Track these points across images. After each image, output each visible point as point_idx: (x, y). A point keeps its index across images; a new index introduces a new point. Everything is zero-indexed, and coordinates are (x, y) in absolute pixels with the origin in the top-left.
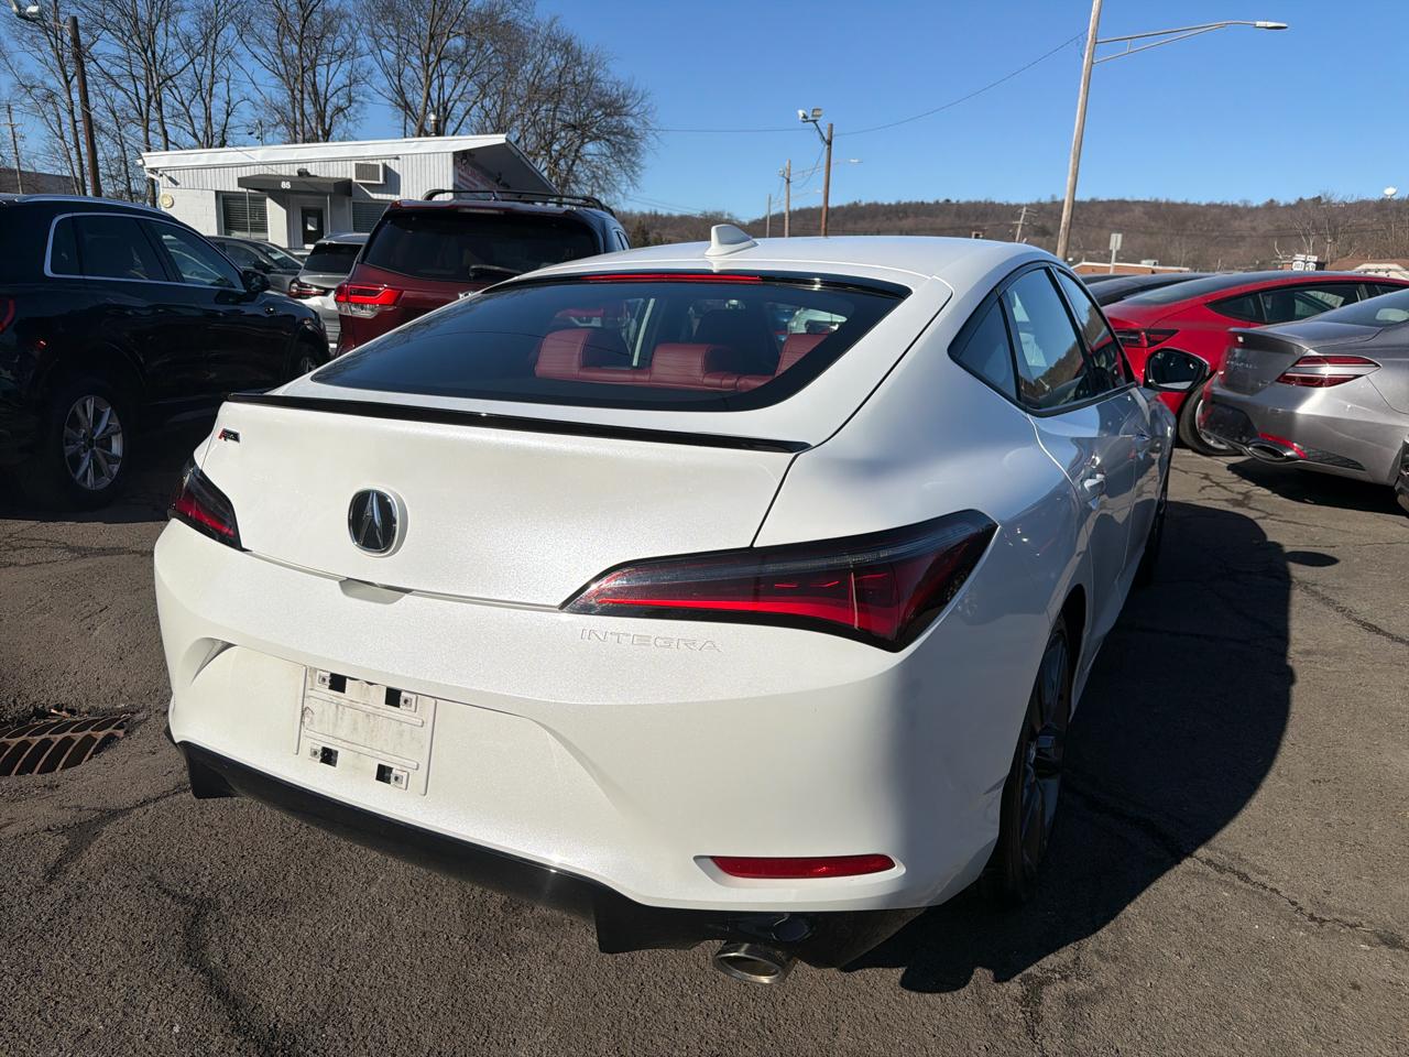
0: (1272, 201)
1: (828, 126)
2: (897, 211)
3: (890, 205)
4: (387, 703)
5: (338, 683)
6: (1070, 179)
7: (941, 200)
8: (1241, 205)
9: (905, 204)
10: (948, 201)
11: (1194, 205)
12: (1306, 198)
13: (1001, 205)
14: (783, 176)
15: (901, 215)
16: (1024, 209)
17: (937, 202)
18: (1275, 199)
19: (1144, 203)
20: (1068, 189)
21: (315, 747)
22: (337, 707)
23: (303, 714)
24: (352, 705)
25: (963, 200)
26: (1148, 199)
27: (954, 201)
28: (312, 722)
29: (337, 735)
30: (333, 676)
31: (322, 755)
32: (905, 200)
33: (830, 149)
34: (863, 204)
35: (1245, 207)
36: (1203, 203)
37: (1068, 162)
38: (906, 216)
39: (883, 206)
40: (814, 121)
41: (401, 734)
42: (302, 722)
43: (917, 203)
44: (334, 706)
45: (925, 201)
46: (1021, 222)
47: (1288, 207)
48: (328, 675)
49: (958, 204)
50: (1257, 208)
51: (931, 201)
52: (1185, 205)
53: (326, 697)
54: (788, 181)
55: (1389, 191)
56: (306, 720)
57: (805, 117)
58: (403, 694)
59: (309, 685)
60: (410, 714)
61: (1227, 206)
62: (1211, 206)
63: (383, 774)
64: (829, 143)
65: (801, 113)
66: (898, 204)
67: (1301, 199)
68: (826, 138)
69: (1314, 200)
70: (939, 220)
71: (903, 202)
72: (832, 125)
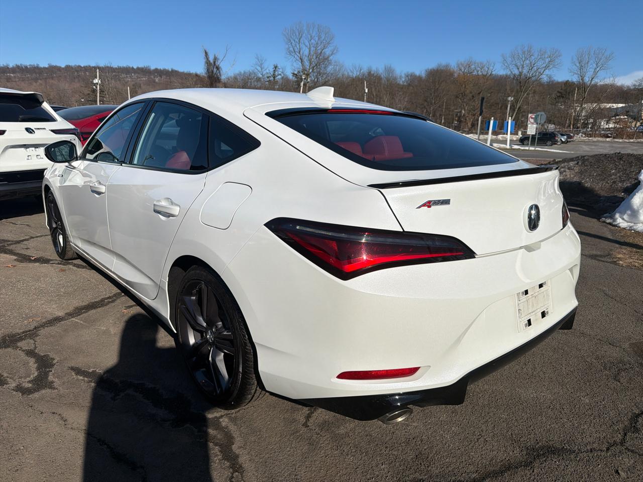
4: (539, 288)
21: (526, 322)
31: (528, 324)
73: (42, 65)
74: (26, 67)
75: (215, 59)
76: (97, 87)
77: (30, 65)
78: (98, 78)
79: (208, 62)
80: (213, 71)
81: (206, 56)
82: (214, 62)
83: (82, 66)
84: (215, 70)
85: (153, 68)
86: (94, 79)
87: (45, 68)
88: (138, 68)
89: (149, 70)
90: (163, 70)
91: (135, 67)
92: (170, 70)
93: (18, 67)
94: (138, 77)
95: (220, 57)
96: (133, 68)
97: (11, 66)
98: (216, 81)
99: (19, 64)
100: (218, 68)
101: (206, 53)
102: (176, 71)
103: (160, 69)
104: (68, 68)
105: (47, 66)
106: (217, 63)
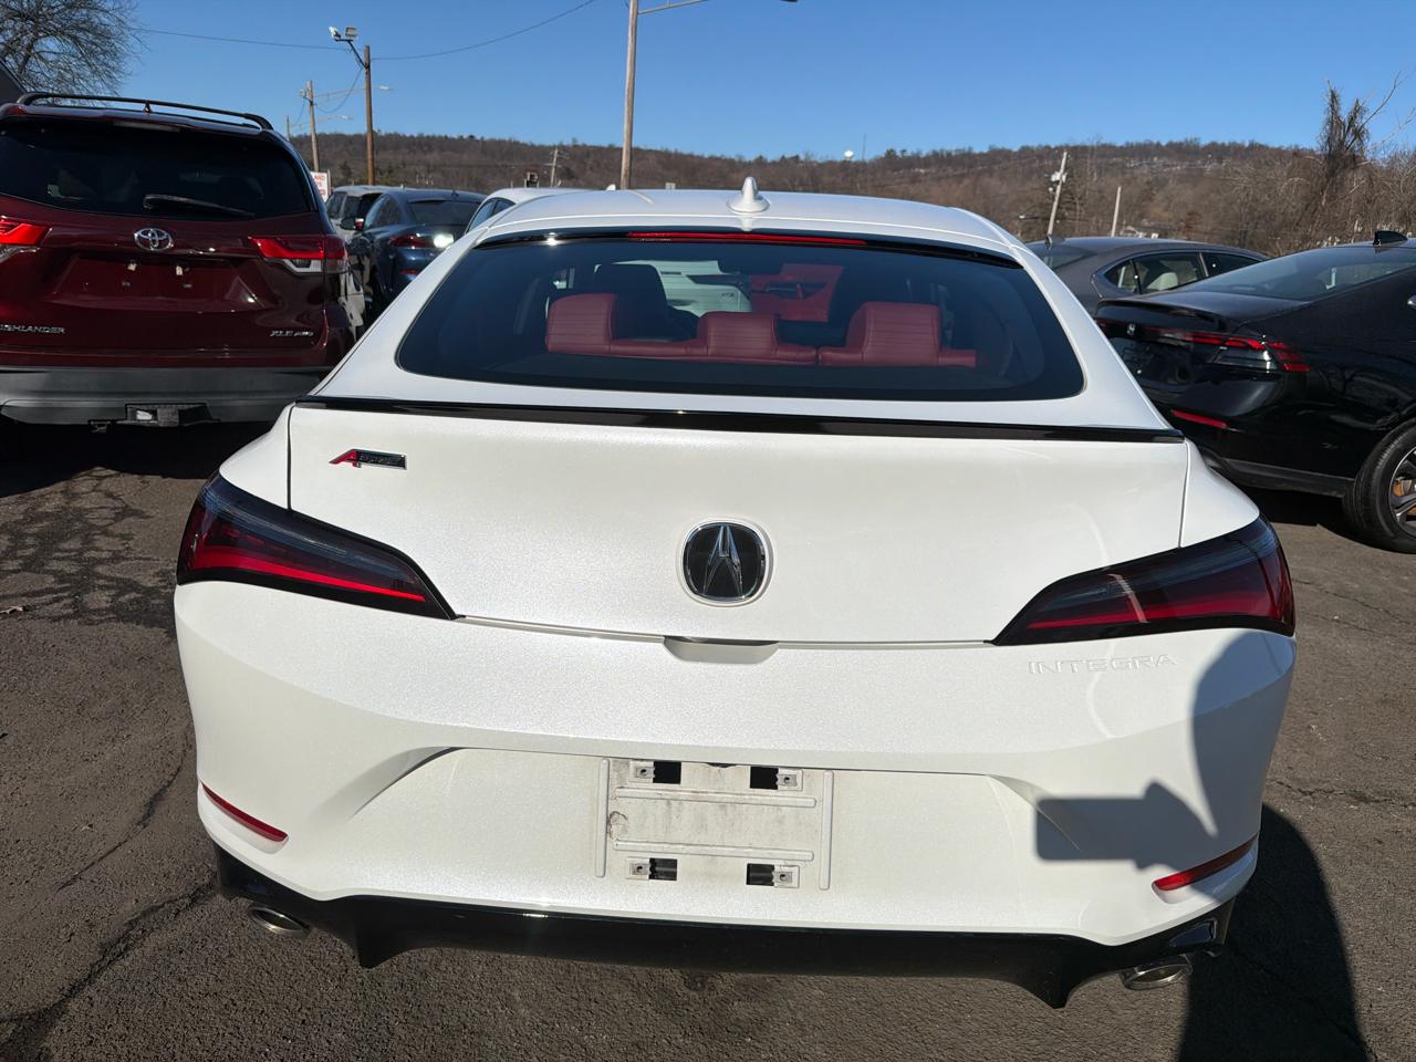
0: (761, 157)
1: (364, 48)
2: (420, 143)
3: (412, 137)
4: (752, 786)
5: (667, 772)
6: (626, 126)
7: (465, 136)
8: (737, 159)
9: (428, 137)
10: (472, 137)
11: (698, 157)
12: (787, 156)
13: (524, 145)
14: (305, 97)
15: (426, 148)
16: (556, 151)
17: (461, 137)
18: (764, 156)
19: (656, 152)
20: (625, 136)
21: (638, 861)
22: (669, 804)
23: (608, 822)
24: (697, 797)
25: (487, 138)
26: (659, 149)
27: (478, 138)
28: (625, 830)
29: (674, 840)
30: (658, 764)
31: (652, 869)
32: (428, 132)
33: (368, 73)
34: (383, 133)
35: (740, 162)
36: (706, 156)
37: (623, 109)
38: (431, 150)
39: (404, 137)
40: (349, 41)
41: (780, 822)
42: (608, 832)
43: (440, 137)
44: (662, 804)
45: (449, 136)
46: (554, 164)
47: (774, 163)
48: (652, 764)
49: (483, 141)
50: (750, 163)
51: (455, 136)
52: (691, 156)
53: (652, 794)
54: (312, 103)
55: (849, 154)
56: (614, 828)
57: (337, 35)
58: (781, 771)
59: (615, 783)
60: (796, 794)
61: (725, 160)
62: (713, 159)
63: (759, 875)
64: (368, 67)
65: (332, 30)
66: (421, 137)
67: (783, 157)
68: (364, 60)
69: (792, 158)
70: (465, 156)
71: (425, 135)
72: (368, 47)
73: (977, 150)
74: (949, 154)
75: (1357, 110)
76: (1055, 191)
77: (957, 150)
78: (1062, 171)
79: (1334, 122)
80: (1342, 143)
81: (1332, 106)
82: (1352, 119)
83: (1053, 146)
84: (1349, 138)
85: (1205, 141)
86: (1053, 173)
87: (981, 155)
88: (1171, 145)
89: (1197, 147)
90: (1229, 147)
91: (1164, 144)
92: (1247, 144)
93: (935, 154)
94: (1165, 166)
95: (1371, 105)
96: (1158, 144)
97: (924, 154)
98: (1345, 167)
99: (938, 149)
100: (1358, 134)
101: (1334, 97)
102: (1261, 146)
103: (1223, 144)
104: (1025, 151)
105: (985, 150)
106: (1359, 122)
